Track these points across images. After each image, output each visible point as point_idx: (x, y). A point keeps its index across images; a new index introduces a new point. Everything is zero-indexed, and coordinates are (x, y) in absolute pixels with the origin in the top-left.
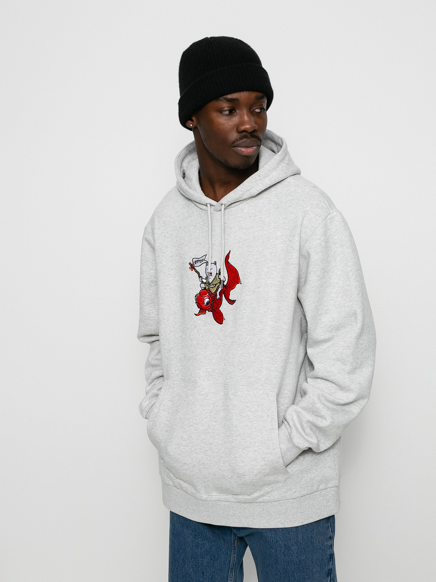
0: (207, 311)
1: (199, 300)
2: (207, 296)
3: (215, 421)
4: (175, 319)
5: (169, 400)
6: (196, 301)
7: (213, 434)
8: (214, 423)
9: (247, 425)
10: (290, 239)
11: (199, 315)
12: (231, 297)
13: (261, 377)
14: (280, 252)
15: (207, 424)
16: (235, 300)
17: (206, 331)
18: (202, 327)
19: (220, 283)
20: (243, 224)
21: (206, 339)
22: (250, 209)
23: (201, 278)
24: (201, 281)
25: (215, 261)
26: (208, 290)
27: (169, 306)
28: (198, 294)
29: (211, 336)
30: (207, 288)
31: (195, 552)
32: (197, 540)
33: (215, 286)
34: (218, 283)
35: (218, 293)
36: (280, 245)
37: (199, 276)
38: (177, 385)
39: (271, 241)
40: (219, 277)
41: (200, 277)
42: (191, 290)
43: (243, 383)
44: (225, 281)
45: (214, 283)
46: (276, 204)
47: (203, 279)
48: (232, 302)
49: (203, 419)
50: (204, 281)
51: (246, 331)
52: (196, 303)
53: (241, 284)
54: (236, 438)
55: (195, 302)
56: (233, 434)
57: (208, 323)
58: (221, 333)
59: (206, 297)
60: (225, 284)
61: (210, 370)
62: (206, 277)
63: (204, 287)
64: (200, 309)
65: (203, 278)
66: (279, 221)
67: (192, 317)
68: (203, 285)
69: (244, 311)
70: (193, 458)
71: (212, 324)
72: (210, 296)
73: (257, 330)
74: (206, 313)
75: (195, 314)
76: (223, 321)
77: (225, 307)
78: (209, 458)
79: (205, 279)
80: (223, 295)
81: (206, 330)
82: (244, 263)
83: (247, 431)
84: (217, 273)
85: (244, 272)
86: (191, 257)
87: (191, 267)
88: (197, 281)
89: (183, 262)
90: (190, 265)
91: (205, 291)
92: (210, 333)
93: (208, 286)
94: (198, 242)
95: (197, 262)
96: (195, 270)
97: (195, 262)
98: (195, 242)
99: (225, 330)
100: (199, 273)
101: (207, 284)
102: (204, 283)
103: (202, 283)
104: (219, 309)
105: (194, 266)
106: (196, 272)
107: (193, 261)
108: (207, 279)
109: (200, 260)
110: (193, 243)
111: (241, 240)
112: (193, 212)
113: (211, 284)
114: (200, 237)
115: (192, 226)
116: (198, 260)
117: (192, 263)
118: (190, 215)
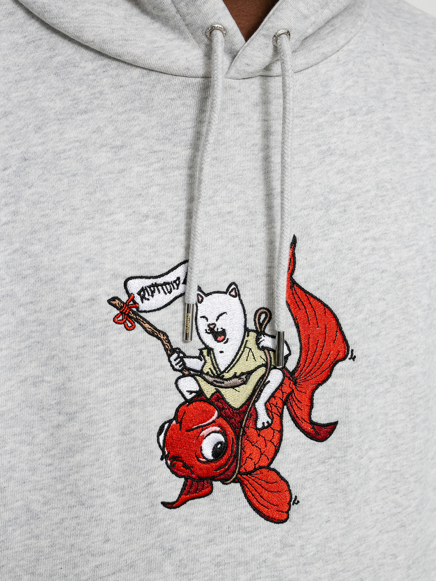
0: (217, 485)
1: (177, 444)
2: (213, 423)
4: (37, 537)
6: (162, 449)
11: (184, 502)
12: (319, 415)
16: (336, 423)
17: (219, 559)
18: (197, 547)
19: (268, 367)
23: (175, 356)
24: (177, 367)
25: (234, 283)
26: (217, 399)
28: (170, 421)
30: (209, 390)
33: (247, 378)
34: (259, 367)
35: (260, 406)
37: (166, 350)
40: (258, 344)
41: (170, 350)
42: (137, 411)
44: (290, 354)
45: (240, 368)
46: (417, 75)
47: (186, 360)
48: (321, 432)
50: (194, 364)
52: (162, 459)
53: (353, 358)
55: (160, 453)
57: (225, 527)
58: (284, 558)
59: (210, 428)
60: (291, 365)
62: (201, 350)
63: (197, 389)
64: (183, 480)
65: (185, 356)
67: (152, 516)
68: (188, 384)
71: (244, 530)
72: (227, 422)
74: (210, 492)
75: (164, 504)
76: (289, 509)
77: (295, 456)
79: (199, 358)
80: (286, 412)
81: (219, 556)
82: (356, 280)
84: (247, 330)
85: (361, 316)
86: (115, 276)
87: (121, 313)
88: (161, 367)
89: (72, 300)
90: (114, 306)
91: (203, 405)
92: (240, 564)
93: (211, 384)
94: (144, 210)
95: (153, 292)
96: (147, 325)
97: (139, 294)
98: (130, 211)
99: (299, 543)
100: (164, 334)
101: (206, 377)
102: (193, 376)
103: (184, 376)
104: (272, 466)
105: (138, 308)
106: (152, 334)
107: (127, 292)
108: (207, 358)
109: (165, 284)
110: (120, 216)
111: (332, 197)
112: (97, 90)
113: (227, 375)
114: (154, 189)
115: (104, 149)
116: (153, 285)
117: (125, 298)
118: (82, 107)
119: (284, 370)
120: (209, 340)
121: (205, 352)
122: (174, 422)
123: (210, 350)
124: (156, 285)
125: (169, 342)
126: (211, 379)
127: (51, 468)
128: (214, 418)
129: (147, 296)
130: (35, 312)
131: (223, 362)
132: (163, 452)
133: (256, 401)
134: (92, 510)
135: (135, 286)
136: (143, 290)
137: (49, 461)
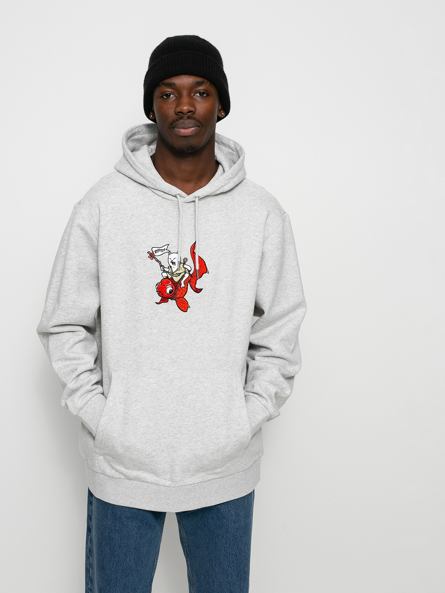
0: (169, 300)
1: (161, 289)
3: (182, 404)
5: (124, 391)
6: (157, 289)
7: (182, 417)
8: (182, 407)
9: (220, 405)
10: (256, 234)
11: (161, 303)
12: (198, 286)
13: (229, 360)
14: (245, 245)
15: (174, 408)
16: (202, 289)
17: (168, 319)
18: (163, 315)
19: (185, 272)
20: (210, 218)
21: (170, 327)
22: (216, 203)
23: (162, 267)
24: (162, 270)
26: (172, 279)
27: (120, 295)
28: (159, 283)
29: (174, 324)
30: (170, 277)
31: (138, 543)
32: (140, 531)
33: (180, 275)
34: (183, 272)
35: (182, 282)
36: (245, 239)
37: (160, 265)
38: (132, 375)
39: (238, 235)
40: (183, 267)
41: (161, 266)
42: (152, 279)
43: (213, 366)
44: (191, 270)
45: (178, 272)
48: (198, 291)
49: (169, 405)
50: (167, 270)
51: (215, 317)
52: (156, 292)
53: (208, 273)
54: (210, 418)
56: (207, 414)
57: (171, 311)
58: (186, 321)
59: (169, 286)
60: (191, 273)
61: (174, 357)
62: (169, 266)
63: (167, 276)
64: (161, 297)
65: (165, 267)
66: (244, 218)
67: (153, 306)
68: (165, 275)
69: (213, 299)
70: (161, 443)
71: (175, 312)
72: (174, 285)
73: (226, 317)
74: (168, 301)
75: (156, 303)
76: (188, 309)
77: (191, 296)
78: (178, 441)
79: (168, 268)
80: (189, 284)
82: (211, 253)
83: (220, 410)
84: (181, 263)
85: (212, 263)
86: (150, 246)
87: (150, 256)
88: (158, 269)
89: (139, 251)
90: (149, 254)
91: (168, 280)
92: (174, 321)
93: (170, 275)
94: (158, 231)
95: (158, 251)
96: (156, 259)
97: (155, 251)
98: (155, 231)
99: (190, 318)
100: (160, 262)
101: (169, 273)
102: (166, 272)
103: (164, 272)
104: (184, 297)
105: (154, 255)
106: (157, 261)
107: (152, 251)
108: (170, 269)
109: (161, 250)
110: (152, 232)
111: (207, 232)
112: (151, 200)
113: (174, 273)
114: (161, 226)
115: (151, 215)
116: (158, 250)
117: (151, 252)
118: (147, 204)
119: (189, 274)
120: (171, 264)
121: (170, 267)
122: (160, 283)
123: (171, 267)
124: (159, 250)
125: (161, 264)
126: (170, 274)
127: (131, 291)
128: (170, 283)
129: (157, 252)
130: (131, 252)
131: (174, 270)
132: (157, 290)
133: (181, 281)
134: (139, 302)
135: (154, 249)
136: (156, 250)
137: (131, 289)
